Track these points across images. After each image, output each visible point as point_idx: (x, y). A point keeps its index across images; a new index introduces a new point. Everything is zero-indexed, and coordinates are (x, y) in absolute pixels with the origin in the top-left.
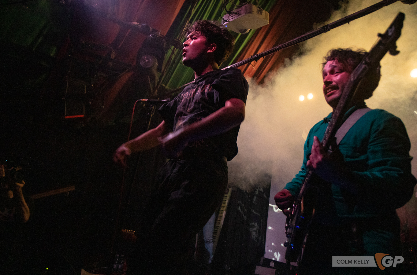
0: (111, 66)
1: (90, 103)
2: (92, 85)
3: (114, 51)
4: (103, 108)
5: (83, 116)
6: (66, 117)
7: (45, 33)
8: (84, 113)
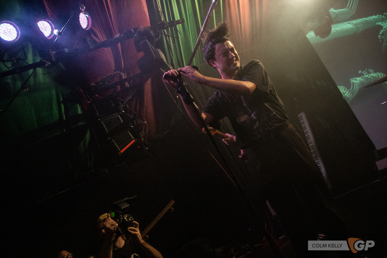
0: (129, 86)
1: (132, 126)
2: (123, 111)
3: (122, 74)
4: (145, 123)
5: (133, 141)
6: (122, 152)
7: (61, 100)
8: (133, 138)
